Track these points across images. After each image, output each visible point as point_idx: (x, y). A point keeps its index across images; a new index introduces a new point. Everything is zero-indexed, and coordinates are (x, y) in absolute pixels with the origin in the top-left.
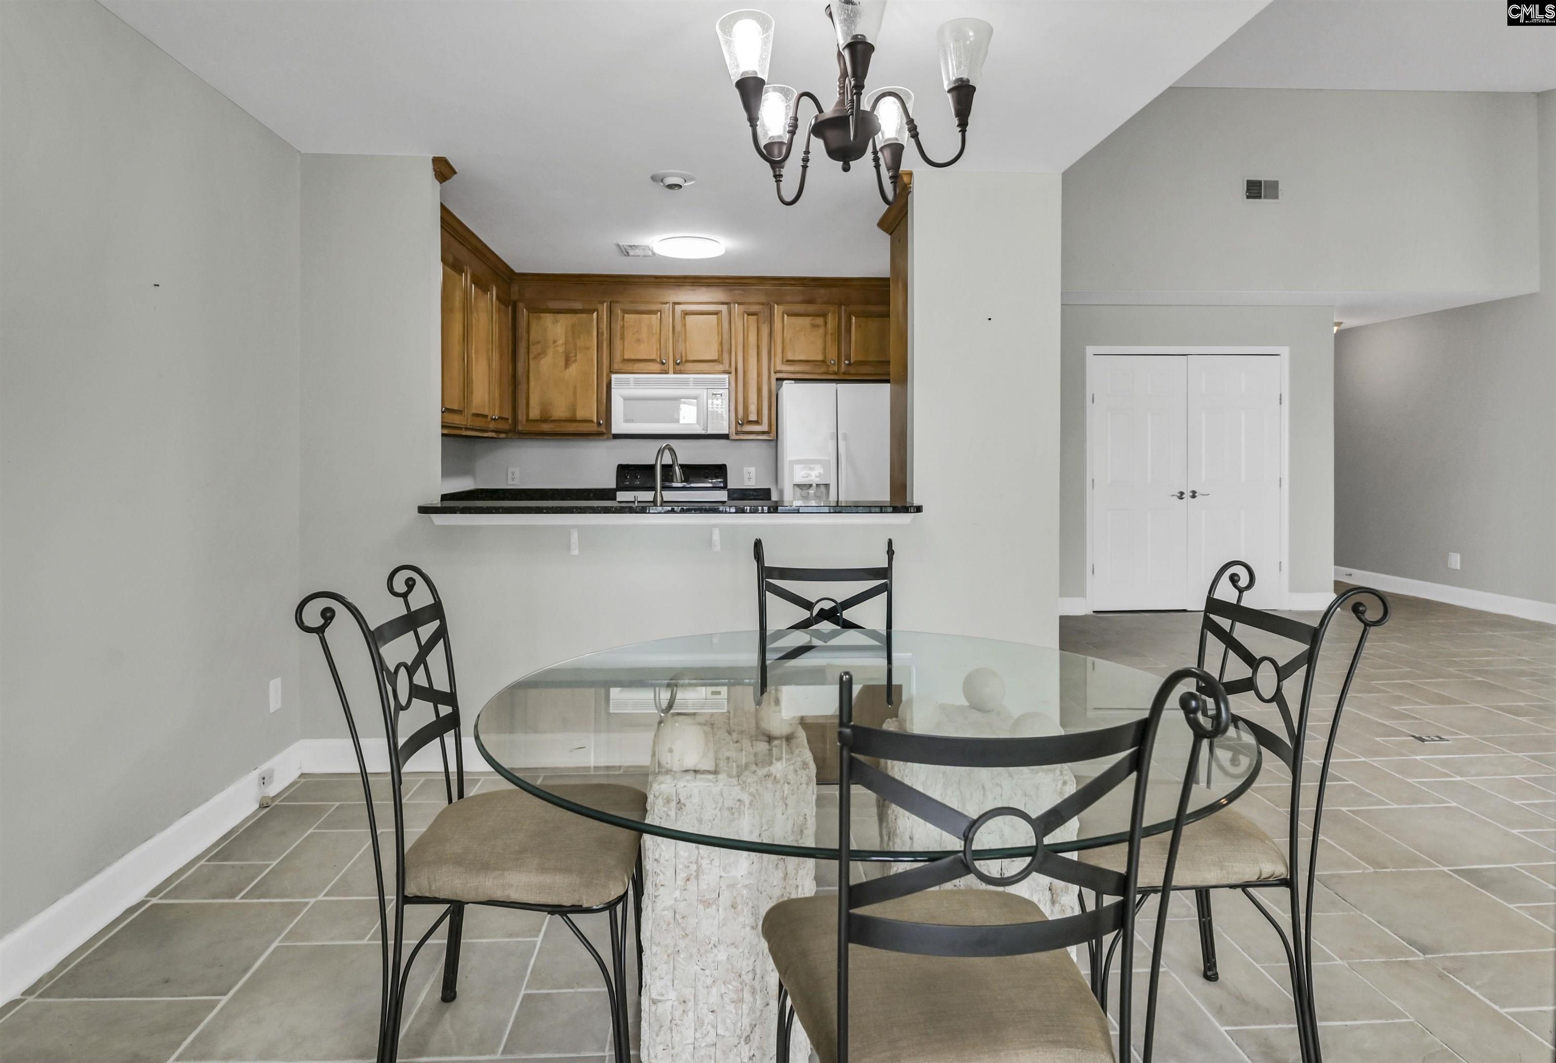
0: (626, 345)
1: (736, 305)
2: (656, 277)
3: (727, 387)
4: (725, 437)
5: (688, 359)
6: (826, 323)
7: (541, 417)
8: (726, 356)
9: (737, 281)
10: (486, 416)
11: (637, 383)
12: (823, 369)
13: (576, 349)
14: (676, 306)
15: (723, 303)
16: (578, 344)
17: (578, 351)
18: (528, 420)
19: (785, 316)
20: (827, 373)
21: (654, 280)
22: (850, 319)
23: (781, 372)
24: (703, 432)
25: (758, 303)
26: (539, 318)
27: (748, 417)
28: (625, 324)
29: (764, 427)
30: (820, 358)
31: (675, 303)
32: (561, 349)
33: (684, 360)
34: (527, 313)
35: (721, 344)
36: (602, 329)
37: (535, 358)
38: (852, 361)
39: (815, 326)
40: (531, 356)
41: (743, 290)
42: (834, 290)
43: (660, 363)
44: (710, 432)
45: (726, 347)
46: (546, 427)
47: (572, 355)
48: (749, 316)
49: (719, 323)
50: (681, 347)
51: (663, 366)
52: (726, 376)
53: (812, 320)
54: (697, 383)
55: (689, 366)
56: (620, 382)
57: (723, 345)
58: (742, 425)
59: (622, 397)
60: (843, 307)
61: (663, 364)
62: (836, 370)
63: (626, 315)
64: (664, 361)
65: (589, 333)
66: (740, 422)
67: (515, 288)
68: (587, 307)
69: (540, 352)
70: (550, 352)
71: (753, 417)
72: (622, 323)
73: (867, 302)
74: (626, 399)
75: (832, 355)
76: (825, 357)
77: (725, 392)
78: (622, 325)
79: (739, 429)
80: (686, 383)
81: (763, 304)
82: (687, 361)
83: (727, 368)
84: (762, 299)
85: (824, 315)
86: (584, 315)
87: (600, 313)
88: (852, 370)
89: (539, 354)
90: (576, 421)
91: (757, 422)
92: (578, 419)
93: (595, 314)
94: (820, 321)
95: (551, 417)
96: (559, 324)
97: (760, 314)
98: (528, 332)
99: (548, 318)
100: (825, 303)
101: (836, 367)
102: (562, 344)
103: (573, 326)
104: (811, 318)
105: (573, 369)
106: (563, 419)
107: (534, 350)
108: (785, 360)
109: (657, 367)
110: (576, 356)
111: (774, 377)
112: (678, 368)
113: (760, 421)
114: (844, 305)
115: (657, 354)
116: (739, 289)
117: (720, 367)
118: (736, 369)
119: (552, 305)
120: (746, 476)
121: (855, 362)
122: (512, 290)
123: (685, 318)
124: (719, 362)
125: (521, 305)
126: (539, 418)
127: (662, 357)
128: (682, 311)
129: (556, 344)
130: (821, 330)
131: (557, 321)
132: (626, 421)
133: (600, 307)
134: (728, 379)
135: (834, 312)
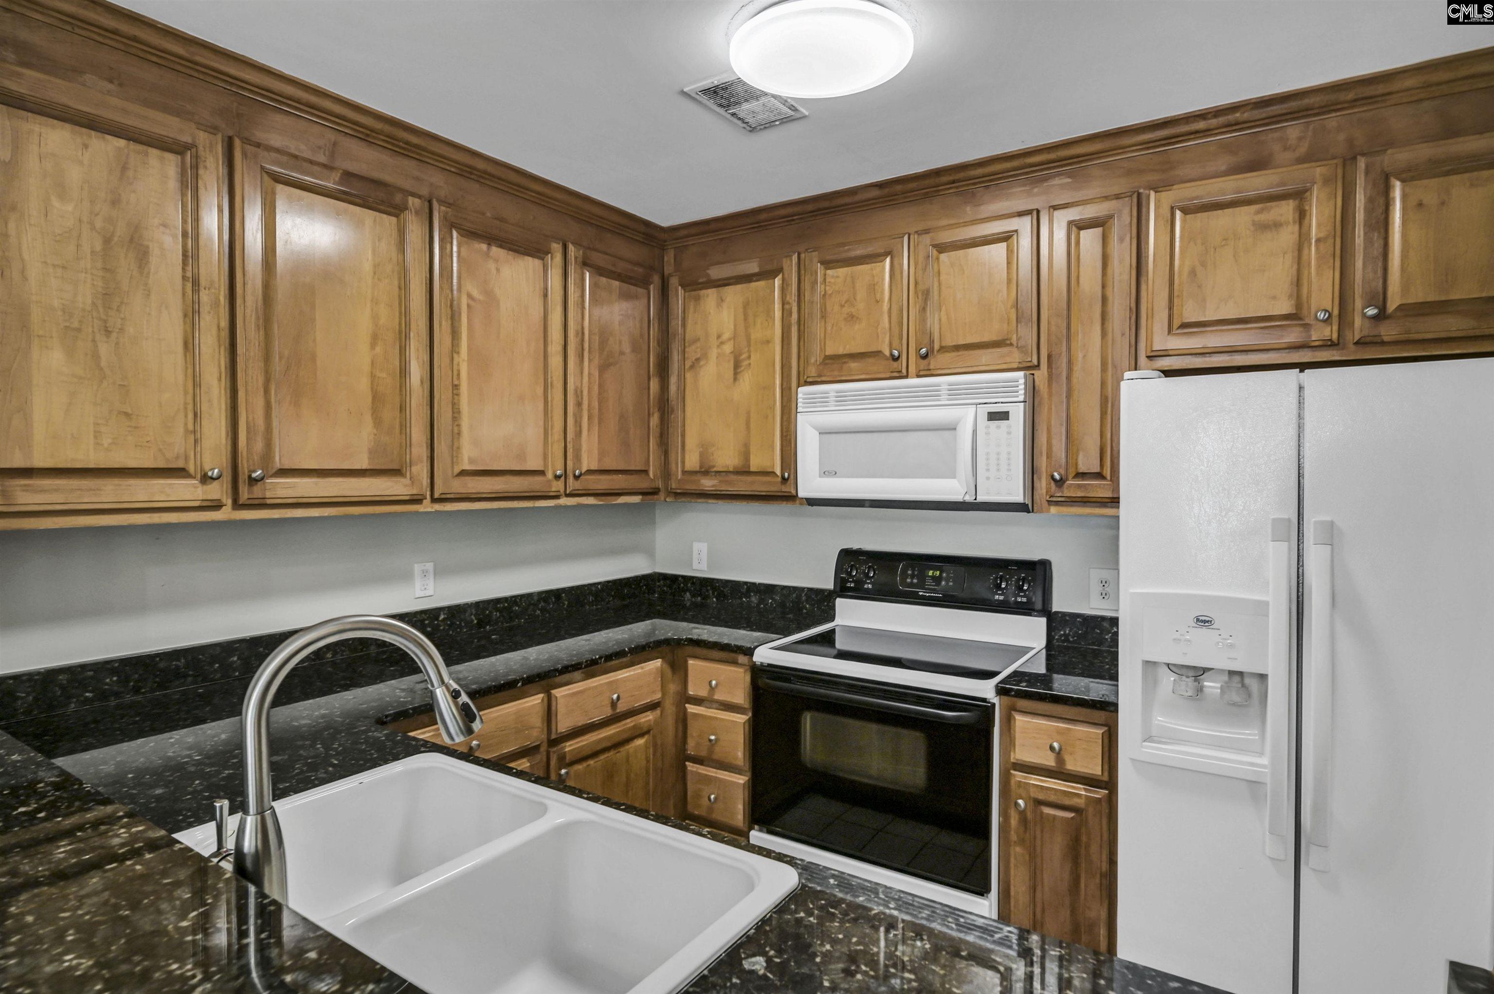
0: (829, 328)
1: (1053, 211)
2: (881, 185)
3: (1026, 398)
4: (1022, 508)
5: (943, 344)
6: (1302, 215)
7: (701, 467)
8: (1025, 330)
9: (1052, 156)
10: (542, 473)
11: (841, 399)
12: (1292, 336)
13: (749, 345)
14: (922, 238)
15: (1022, 213)
16: (753, 337)
17: (752, 349)
18: (684, 472)
19: (1178, 214)
20: (1304, 347)
21: (877, 193)
22: (1387, 190)
23: (1165, 354)
24: (969, 498)
25: (1106, 198)
26: (698, 299)
27: (1075, 464)
28: (827, 288)
30: (1283, 306)
31: (917, 234)
32: (728, 348)
33: (936, 346)
34: (683, 292)
35: (1017, 302)
36: (788, 303)
37: (692, 367)
38: (1391, 307)
39: (1268, 228)
40: (688, 364)
41: (1070, 175)
42: (1332, 121)
43: (889, 357)
44: (981, 498)
45: (1028, 309)
46: (708, 484)
47: (744, 356)
48: (1085, 232)
49: (1014, 258)
50: (930, 319)
51: (897, 363)
52: (1025, 374)
53: (1258, 212)
54: (954, 392)
55: (945, 359)
56: (812, 400)
57: (1023, 304)
58: (1060, 481)
59: (816, 428)
60: (1362, 163)
61: (895, 357)
62: (1335, 336)
63: (829, 272)
64: (896, 353)
65: (769, 314)
66: (1057, 476)
67: (669, 257)
68: (769, 267)
69: (699, 356)
70: (714, 353)
71: (1088, 461)
72: (823, 286)
74: (824, 433)
75: (1321, 296)
76: (1299, 305)
77: (1018, 412)
78: (823, 293)
79: (1053, 490)
80: (933, 394)
81: (1118, 196)
82: (943, 349)
83: (1030, 356)
84: (1117, 186)
85: (1300, 195)
86: (762, 283)
87: (786, 276)
88: (1388, 331)
89: (698, 360)
90: (749, 473)
91: (1099, 476)
92: (752, 469)
93: (777, 281)
94: (1286, 210)
95: (714, 467)
96: (725, 305)
97: (1110, 222)
98: (684, 325)
99: (710, 296)
100: (1301, 161)
101: (1335, 327)
102: (730, 339)
103: (746, 305)
104: (1253, 208)
105: (747, 380)
106: (731, 469)
107: (692, 352)
108: (1176, 323)
109: (883, 366)
110: (749, 357)
112: (923, 364)
113: (1106, 472)
114: (1366, 155)
115: (884, 342)
116: (1059, 174)
117: (1013, 356)
118: (1052, 357)
119: (716, 272)
121: (1400, 308)
122: (666, 259)
123: (939, 259)
124: (1011, 344)
125: (674, 281)
126: (698, 469)
127: (893, 345)
128: (932, 246)
129: (720, 340)
130: (1288, 236)
131: (722, 300)
132: (825, 474)
133: (786, 263)
134: (1022, 381)
135: (1327, 181)
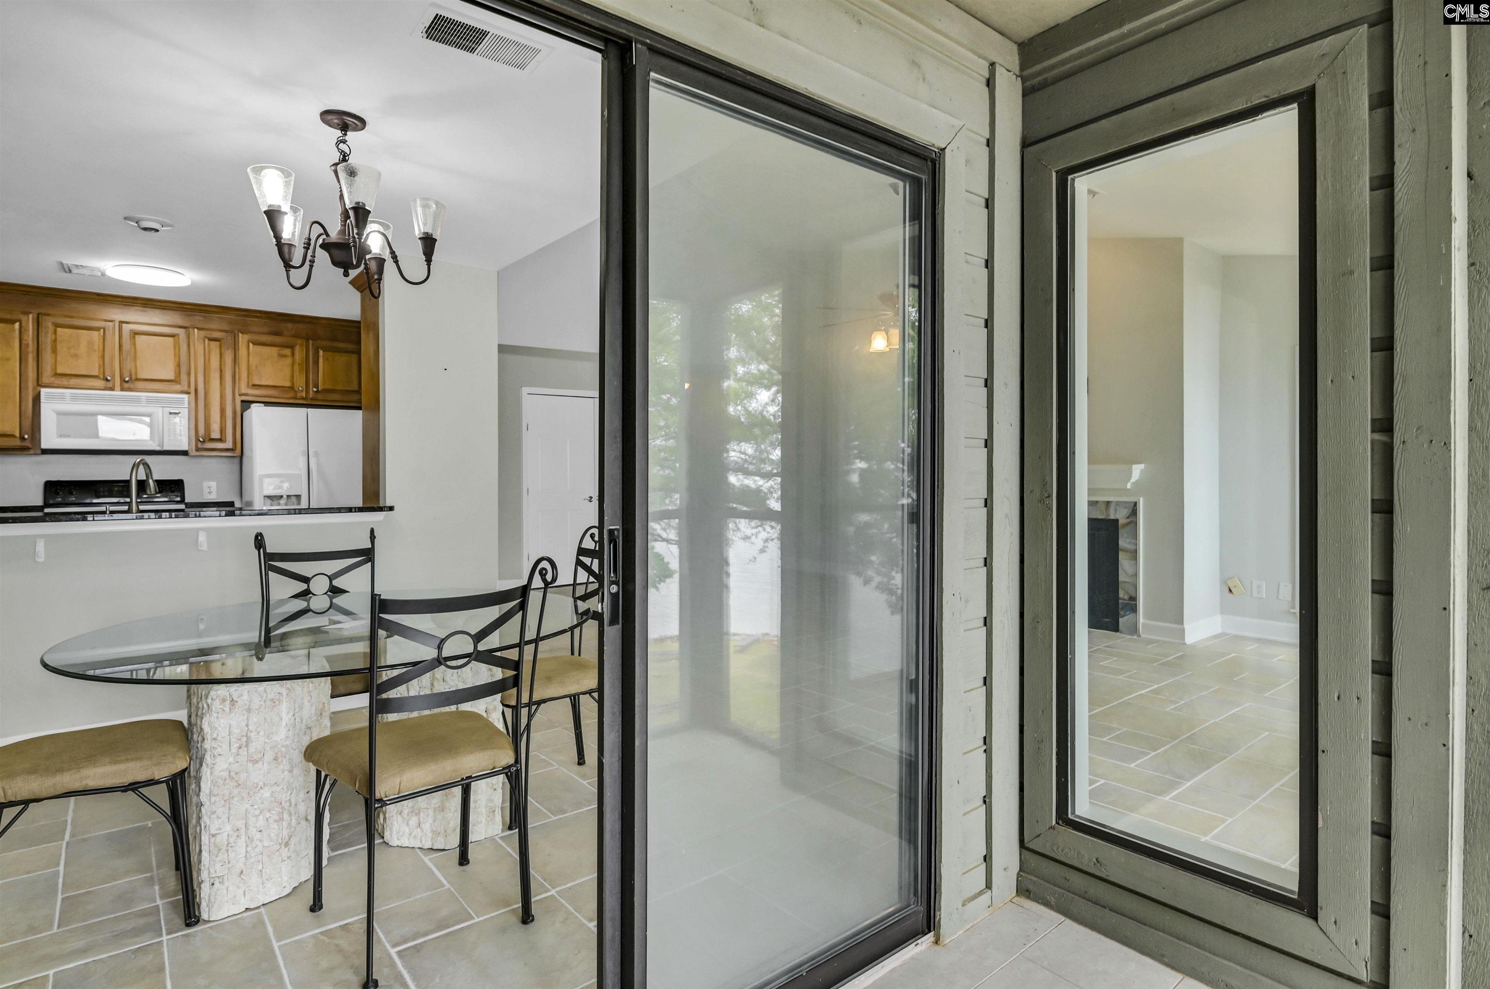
0: (59, 360)
1: (196, 330)
2: (98, 295)
3: (187, 406)
4: (185, 453)
5: (139, 378)
6: (293, 354)
8: (184, 376)
9: (197, 308)
11: (74, 398)
12: (291, 395)
14: (124, 325)
15: (181, 327)
19: (251, 345)
20: (295, 398)
21: (96, 297)
22: (318, 353)
23: (246, 395)
24: (158, 448)
25: (221, 331)
27: (210, 435)
28: (58, 338)
29: (229, 444)
30: (288, 384)
31: (121, 322)
33: (134, 378)
35: (179, 365)
36: (26, 340)
38: (320, 389)
39: (282, 356)
41: (204, 317)
42: (301, 326)
43: (103, 379)
44: (166, 448)
45: (184, 369)
48: (211, 342)
49: (177, 346)
50: (129, 365)
51: (108, 383)
52: (186, 396)
53: (280, 350)
54: (149, 401)
55: (140, 385)
56: (51, 397)
57: (181, 366)
58: (204, 442)
59: (55, 411)
60: (311, 342)
61: (107, 380)
62: (304, 396)
63: (59, 329)
64: (109, 378)
65: (9, 344)
66: (201, 440)
68: (6, 317)
71: (216, 435)
72: (53, 337)
73: (334, 339)
74: (59, 414)
75: (300, 383)
76: (293, 384)
77: (185, 412)
78: (53, 340)
79: (200, 445)
80: (138, 401)
81: (226, 331)
82: (137, 380)
83: (185, 388)
84: (225, 327)
85: (292, 347)
87: (24, 324)
88: (320, 396)
91: (220, 440)
93: (17, 325)
94: (288, 352)
97: (222, 341)
100: (292, 336)
101: (304, 393)
104: (278, 348)
108: (250, 384)
109: (100, 383)
111: (238, 399)
112: (126, 385)
113: (223, 439)
114: (312, 340)
115: (99, 371)
116: (198, 316)
117: (178, 387)
118: (196, 390)
120: (206, 490)
121: (323, 390)
123: (134, 337)
124: (176, 382)
127: (107, 374)
128: (131, 331)
130: (289, 361)
132: (61, 436)
133: (23, 318)
134: (187, 399)
135: (301, 345)
